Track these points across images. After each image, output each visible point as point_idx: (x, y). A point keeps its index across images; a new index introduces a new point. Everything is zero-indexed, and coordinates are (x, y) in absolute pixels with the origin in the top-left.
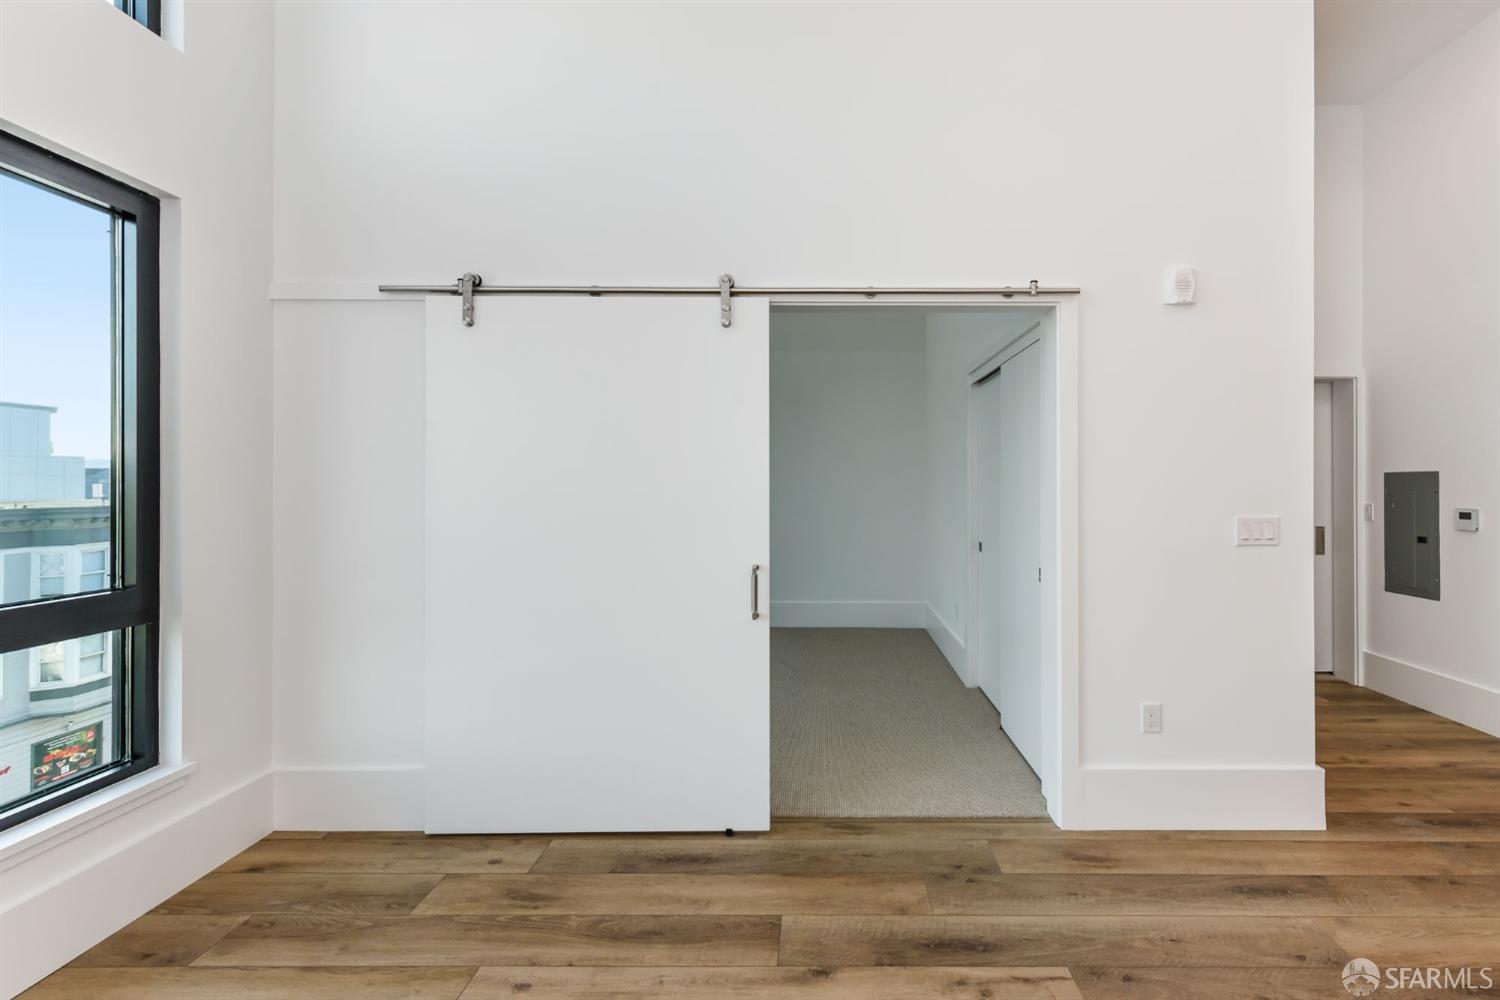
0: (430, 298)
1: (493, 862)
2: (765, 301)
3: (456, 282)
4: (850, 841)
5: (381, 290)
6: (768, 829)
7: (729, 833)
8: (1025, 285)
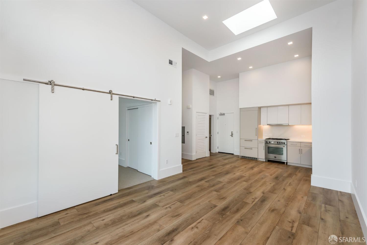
0: (40, 84)
1: (67, 214)
2: (118, 96)
3: (48, 82)
4: (131, 190)
5: (24, 80)
6: (118, 192)
7: (111, 195)
8: (154, 99)
